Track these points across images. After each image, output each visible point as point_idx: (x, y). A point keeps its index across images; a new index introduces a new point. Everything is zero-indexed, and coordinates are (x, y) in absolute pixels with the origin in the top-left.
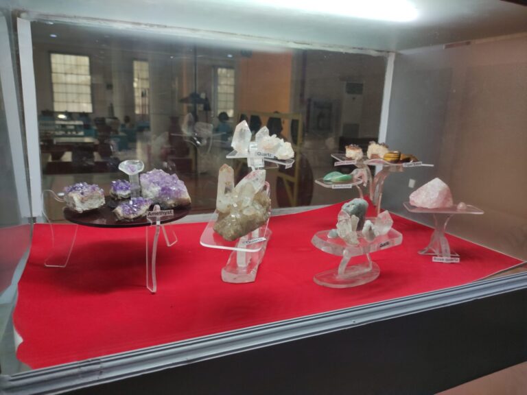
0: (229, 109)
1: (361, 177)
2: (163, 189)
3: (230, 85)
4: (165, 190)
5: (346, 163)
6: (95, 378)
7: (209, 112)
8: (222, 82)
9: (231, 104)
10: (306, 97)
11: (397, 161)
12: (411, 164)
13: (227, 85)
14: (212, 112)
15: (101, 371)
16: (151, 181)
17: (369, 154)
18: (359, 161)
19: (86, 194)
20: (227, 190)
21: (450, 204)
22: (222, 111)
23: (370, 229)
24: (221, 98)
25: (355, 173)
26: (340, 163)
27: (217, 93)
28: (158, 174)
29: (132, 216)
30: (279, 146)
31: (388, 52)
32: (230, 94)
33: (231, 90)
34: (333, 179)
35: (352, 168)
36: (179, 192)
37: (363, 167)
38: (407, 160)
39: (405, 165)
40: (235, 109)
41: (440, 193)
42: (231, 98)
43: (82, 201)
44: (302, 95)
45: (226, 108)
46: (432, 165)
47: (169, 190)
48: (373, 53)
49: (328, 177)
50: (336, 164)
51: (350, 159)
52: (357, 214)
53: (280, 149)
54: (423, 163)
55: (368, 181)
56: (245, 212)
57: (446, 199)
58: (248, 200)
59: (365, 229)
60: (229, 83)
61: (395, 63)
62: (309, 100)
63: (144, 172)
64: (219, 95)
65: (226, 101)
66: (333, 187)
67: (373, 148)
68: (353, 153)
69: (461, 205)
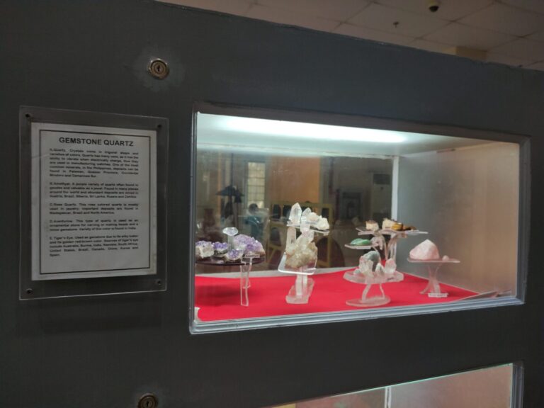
0: (260, 201)
1: (378, 243)
2: (248, 245)
3: (260, 178)
4: (250, 247)
5: (366, 233)
6: (235, 328)
7: (239, 204)
8: (252, 175)
9: (262, 196)
10: (335, 188)
11: (401, 229)
12: (411, 232)
13: (257, 178)
14: (243, 204)
15: (237, 325)
16: (240, 241)
17: (384, 226)
18: (377, 231)
19: (206, 247)
20: (292, 241)
21: (437, 256)
22: (253, 202)
23: (381, 269)
24: (251, 190)
25: (374, 240)
26: (362, 233)
27: (248, 186)
28: (243, 237)
29: (234, 259)
30: (318, 220)
31: (393, 156)
32: (260, 186)
33: (262, 183)
34: (358, 244)
35: (371, 237)
36: (258, 248)
37: (379, 236)
38: (409, 229)
39: (406, 232)
40: (265, 201)
41: (430, 250)
42: (262, 190)
43: (204, 251)
44: (330, 187)
45: (256, 200)
46: (426, 233)
47: (252, 246)
48: (383, 157)
49: (354, 242)
50: (359, 234)
51: (370, 230)
52: (372, 260)
53: (320, 223)
54: (420, 231)
55: (383, 246)
56: (304, 253)
57: (434, 253)
58: (305, 246)
59: (377, 269)
60: (259, 176)
61: (399, 163)
62: (338, 191)
63: (238, 234)
64: (249, 188)
65: (256, 193)
66: (358, 248)
67: (386, 223)
68: (371, 226)
69: (445, 258)
